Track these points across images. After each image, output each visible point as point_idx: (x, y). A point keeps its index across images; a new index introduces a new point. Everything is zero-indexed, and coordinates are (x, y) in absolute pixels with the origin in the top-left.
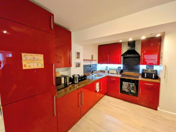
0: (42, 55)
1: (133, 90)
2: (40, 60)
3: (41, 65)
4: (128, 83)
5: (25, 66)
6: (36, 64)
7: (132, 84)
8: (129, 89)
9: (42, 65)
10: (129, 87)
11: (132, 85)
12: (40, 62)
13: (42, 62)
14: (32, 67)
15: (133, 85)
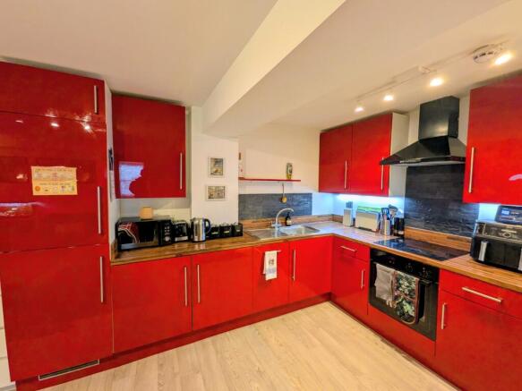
0: (74, 170)
1: (410, 303)
2: (69, 179)
3: (70, 189)
4: (393, 270)
5: (38, 189)
6: (59, 187)
7: (407, 279)
8: (396, 298)
9: (73, 189)
10: (398, 288)
11: (410, 283)
12: (68, 182)
13: (74, 183)
14: (51, 193)
15: (414, 286)
